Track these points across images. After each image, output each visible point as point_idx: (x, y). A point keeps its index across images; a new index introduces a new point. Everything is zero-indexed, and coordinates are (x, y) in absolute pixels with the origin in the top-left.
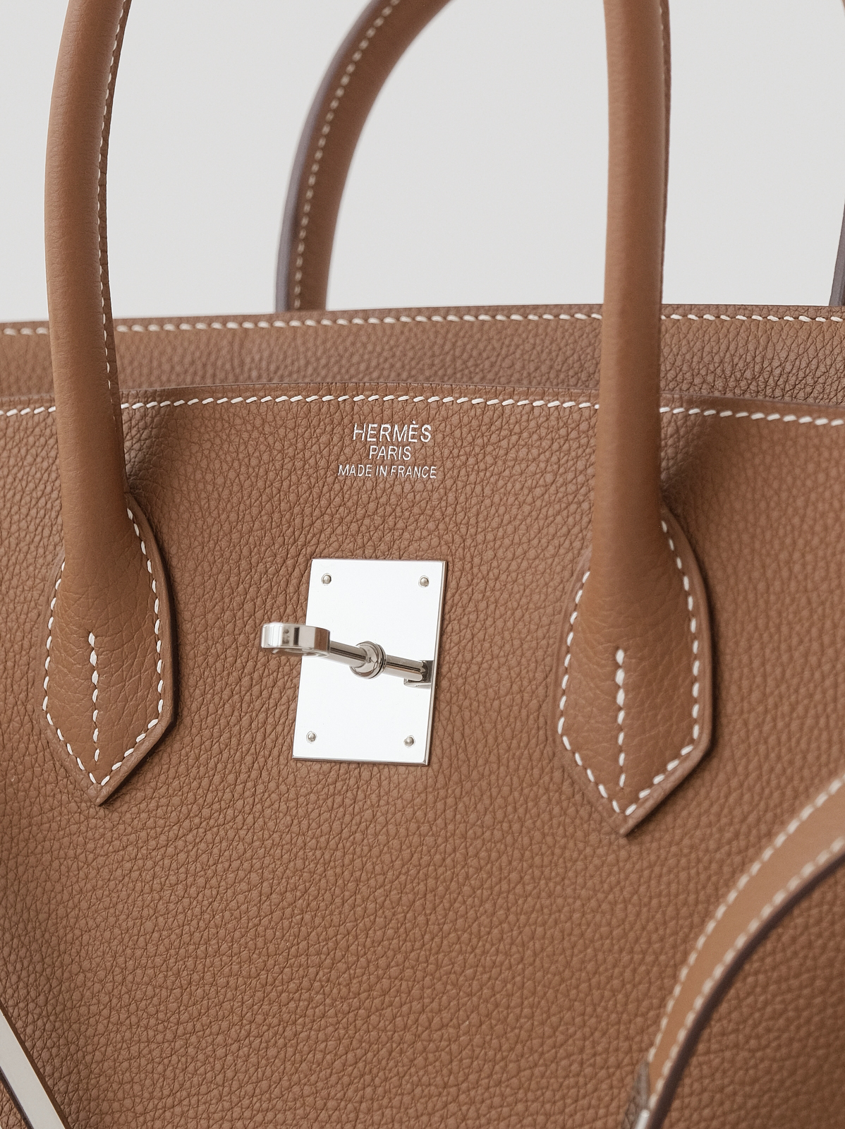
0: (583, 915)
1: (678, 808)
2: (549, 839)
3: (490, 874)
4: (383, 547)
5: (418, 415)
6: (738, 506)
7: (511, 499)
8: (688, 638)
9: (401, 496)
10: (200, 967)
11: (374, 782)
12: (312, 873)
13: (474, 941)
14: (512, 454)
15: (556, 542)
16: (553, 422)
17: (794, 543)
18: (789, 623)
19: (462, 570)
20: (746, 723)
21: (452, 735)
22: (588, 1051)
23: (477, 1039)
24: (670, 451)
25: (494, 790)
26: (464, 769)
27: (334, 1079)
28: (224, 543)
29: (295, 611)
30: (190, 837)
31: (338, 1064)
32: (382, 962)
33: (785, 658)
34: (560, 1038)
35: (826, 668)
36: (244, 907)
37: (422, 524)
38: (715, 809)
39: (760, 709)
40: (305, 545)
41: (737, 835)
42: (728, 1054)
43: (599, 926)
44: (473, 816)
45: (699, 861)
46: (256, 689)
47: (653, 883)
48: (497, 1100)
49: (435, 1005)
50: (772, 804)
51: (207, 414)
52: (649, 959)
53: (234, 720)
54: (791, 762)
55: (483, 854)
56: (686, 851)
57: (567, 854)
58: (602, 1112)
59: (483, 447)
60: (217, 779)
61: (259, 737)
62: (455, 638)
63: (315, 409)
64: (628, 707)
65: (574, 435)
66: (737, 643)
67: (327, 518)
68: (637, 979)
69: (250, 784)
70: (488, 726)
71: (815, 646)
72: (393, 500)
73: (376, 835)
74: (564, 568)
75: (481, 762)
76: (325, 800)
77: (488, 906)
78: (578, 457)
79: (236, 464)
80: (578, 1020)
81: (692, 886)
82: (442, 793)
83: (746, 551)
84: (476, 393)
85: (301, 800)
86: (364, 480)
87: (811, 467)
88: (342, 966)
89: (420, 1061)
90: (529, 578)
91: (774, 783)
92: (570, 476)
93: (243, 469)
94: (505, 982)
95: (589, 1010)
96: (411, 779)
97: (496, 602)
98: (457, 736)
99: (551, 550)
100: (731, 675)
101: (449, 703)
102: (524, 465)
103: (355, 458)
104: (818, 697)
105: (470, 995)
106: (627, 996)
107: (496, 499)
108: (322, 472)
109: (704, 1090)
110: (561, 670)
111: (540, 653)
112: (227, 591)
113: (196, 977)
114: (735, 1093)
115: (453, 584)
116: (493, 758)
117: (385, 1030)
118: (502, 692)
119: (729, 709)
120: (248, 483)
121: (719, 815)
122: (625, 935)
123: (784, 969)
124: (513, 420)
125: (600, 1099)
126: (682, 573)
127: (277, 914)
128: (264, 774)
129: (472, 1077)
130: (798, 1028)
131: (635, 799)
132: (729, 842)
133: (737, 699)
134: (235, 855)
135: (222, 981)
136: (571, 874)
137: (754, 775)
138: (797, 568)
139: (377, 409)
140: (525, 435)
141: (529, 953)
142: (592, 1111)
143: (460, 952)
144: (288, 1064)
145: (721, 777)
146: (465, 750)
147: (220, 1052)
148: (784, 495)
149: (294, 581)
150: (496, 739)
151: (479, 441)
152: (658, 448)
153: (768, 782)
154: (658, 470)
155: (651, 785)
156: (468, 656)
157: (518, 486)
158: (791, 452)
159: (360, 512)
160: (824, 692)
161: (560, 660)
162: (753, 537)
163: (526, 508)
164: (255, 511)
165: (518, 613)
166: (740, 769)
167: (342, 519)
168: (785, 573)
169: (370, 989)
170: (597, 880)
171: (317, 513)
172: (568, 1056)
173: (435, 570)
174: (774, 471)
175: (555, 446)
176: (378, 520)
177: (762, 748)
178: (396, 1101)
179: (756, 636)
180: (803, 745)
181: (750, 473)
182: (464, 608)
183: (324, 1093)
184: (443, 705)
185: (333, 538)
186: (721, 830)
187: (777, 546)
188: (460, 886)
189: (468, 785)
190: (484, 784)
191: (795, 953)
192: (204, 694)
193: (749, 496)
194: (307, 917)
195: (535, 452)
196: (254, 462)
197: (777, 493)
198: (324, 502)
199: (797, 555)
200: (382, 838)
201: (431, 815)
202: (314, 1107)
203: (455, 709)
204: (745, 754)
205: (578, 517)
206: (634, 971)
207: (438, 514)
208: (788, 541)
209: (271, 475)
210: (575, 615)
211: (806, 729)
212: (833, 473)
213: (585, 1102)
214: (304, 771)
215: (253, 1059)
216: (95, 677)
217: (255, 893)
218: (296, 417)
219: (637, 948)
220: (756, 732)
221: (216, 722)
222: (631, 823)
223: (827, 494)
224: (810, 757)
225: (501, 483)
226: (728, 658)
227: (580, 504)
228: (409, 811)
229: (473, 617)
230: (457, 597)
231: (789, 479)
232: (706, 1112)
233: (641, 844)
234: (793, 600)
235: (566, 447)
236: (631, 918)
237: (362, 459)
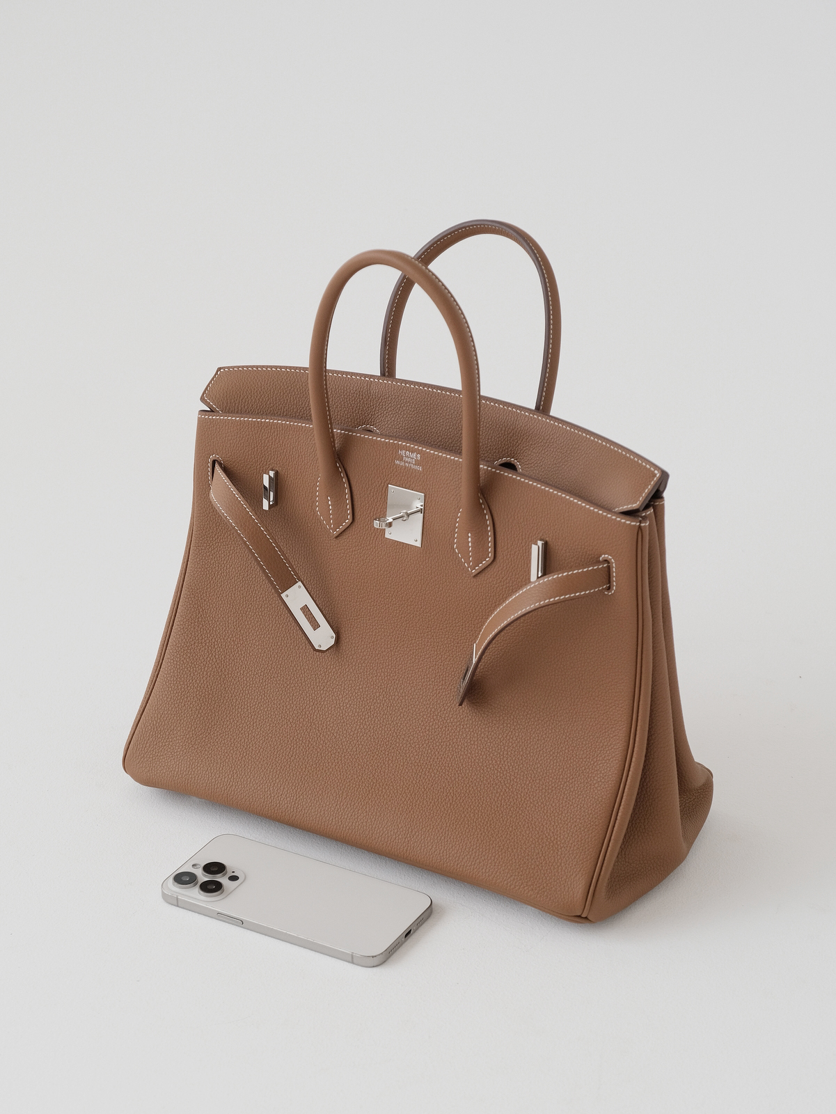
0: (462, 593)
1: (486, 573)
2: (452, 573)
4: (408, 486)
5: (417, 451)
6: (500, 497)
7: (442, 482)
8: (487, 531)
9: (412, 472)
11: (407, 549)
12: (391, 568)
14: (442, 469)
15: (453, 497)
16: (452, 463)
17: (516, 510)
18: (513, 531)
19: (429, 497)
20: (503, 554)
21: (427, 540)
23: (436, 618)
24: (483, 478)
25: (438, 557)
26: (431, 551)
27: (399, 620)
28: (364, 476)
29: (385, 498)
30: (358, 551)
31: (400, 617)
32: (410, 594)
33: (513, 539)
34: (457, 621)
35: (523, 544)
36: (374, 573)
37: (418, 482)
38: (495, 574)
39: (506, 551)
40: (387, 481)
41: (501, 581)
43: (466, 597)
44: (432, 563)
45: (491, 586)
47: (480, 589)
48: (441, 633)
49: (425, 607)
53: (369, 522)
54: (515, 566)
55: (436, 573)
56: (488, 583)
57: (457, 578)
59: (434, 464)
60: (365, 538)
63: (388, 443)
64: (472, 547)
65: (458, 467)
66: (501, 534)
67: (393, 475)
69: (374, 541)
70: (436, 540)
72: (410, 473)
73: (408, 562)
74: (455, 506)
75: (435, 549)
76: (394, 550)
77: (437, 586)
78: (459, 475)
79: (367, 455)
81: (490, 592)
82: (425, 556)
83: (502, 511)
84: (432, 450)
85: (388, 549)
86: (402, 465)
90: (446, 505)
92: (457, 479)
93: (369, 457)
96: (417, 550)
97: (438, 508)
100: (499, 541)
102: (445, 474)
104: (521, 551)
105: (434, 607)
107: (438, 480)
108: (391, 461)
110: (455, 532)
111: (450, 525)
115: (426, 500)
116: (438, 549)
118: (441, 532)
119: (499, 550)
120: (370, 460)
121: (496, 576)
124: (442, 459)
126: (486, 514)
127: (382, 576)
128: (377, 539)
131: (475, 569)
133: (501, 548)
134: (371, 558)
136: (459, 583)
137: (505, 568)
138: (516, 517)
139: (406, 447)
140: (445, 464)
141: (448, 600)
145: (497, 567)
146: (431, 545)
147: (369, 608)
149: (384, 490)
150: (439, 544)
151: (433, 462)
152: (479, 477)
153: (509, 570)
154: (479, 482)
155: (478, 566)
156: (431, 520)
157: (443, 478)
158: (515, 486)
159: (401, 475)
160: (523, 550)
162: (505, 507)
163: (445, 485)
164: (373, 469)
165: (444, 513)
166: (501, 566)
167: (396, 476)
168: (513, 517)
170: (465, 586)
171: (390, 473)
173: (422, 495)
174: (510, 490)
175: (453, 469)
176: (406, 479)
179: (506, 532)
180: (517, 563)
181: (503, 489)
182: (430, 507)
185: (395, 480)
186: (497, 580)
187: (511, 510)
188: (430, 580)
189: (432, 555)
190: (435, 555)
192: (361, 516)
193: (504, 495)
195: (448, 471)
196: (372, 455)
197: (511, 496)
198: (391, 470)
199: (515, 513)
200: (410, 563)
201: (421, 560)
203: (427, 534)
204: (503, 563)
205: (459, 491)
207: (422, 481)
209: (377, 460)
210: (458, 519)
211: (518, 558)
212: (525, 494)
214: (388, 542)
216: (330, 507)
217: (377, 570)
220: (505, 557)
221: (364, 523)
222: (474, 574)
224: (520, 566)
225: (439, 477)
226: (498, 536)
227: (459, 488)
228: (416, 558)
229: (432, 510)
230: (427, 504)
233: (478, 579)
235: (456, 470)
237: (401, 460)
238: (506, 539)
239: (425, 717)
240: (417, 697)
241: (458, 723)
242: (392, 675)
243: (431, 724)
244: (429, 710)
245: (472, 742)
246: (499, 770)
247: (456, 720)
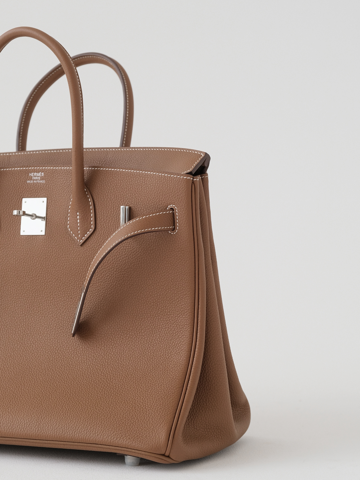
0: (74, 260)
1: (89, 240)
2: (67, 247)
3: (57, 254)
4: (36, 196)
5: (41, 171)
6: (98, 185)
7: (58, 186)
8: (90, 210)
9: (38, 186)
10: (5, 274)
11: (35, 239)
12: (25, 256)
13: (54, 266)
14: (58, 178)
15: (66, 193)
16: (65, 171)
17: (108, 192)
18: (108, 206)
19: (50, 199)
20: (101, 225)
21: (49, 229)
22: (75, 284)
23: (56, 284)
24: (86, 176)
25: (57, 239)
26: (52, 236)
27: (30, 292)
28: (6, 196)
29: (20, 208)
30: (2, 251)
31: (31, 290)
32: (38, 271)
33: (107, 212)
34: (70, 282)
35: (115, 214)
36: (13, 263)
37: (42, 191)
38: (96, 240)
39: (103, 222)
40: (21, 196)
42: (100, 283)
43: (76, 262)
44: (53, 244)
45: (93, 249)
46: (13, 223)
47: (86, 254)
48: (60, 294)
49: (48, 278)
50: (106, 239)
51: (2, 172)
52: (85, 267)
53: (9, 229)
54: (109, 231)
55: (55, 251)
56: (91, 248)
57: (70, 249)
58: (78, 295)
59: (53, 176)
60: (7, 240)
61: (14, 232)
62: (49, 212)
63: (22, 170)
64: (80, 223)
65: (69, 173)
66: (99, 210)
67: (25, 191)
68: (83, 271)
69: (13, 240)
70: (55, 227)
71: (113, 210)
72: (37, 187)
73: (36, 248)
74: (68, 198)
75: (54, 234)
76: (27, 242)
77: (57, 260)
78: (70, 178)
79: (8, 181)
80: (73, 279)
81: (92, 254)
82: (48, 240)
83: (100, 194)
84: (51, 167)
85: (22, 243)
86: (32, 183)
87: (111, 178)
88: (31, 272)
89: (46, 288)
90: (62, 200)
91: (106, 235)
92: (69, 181)
93: (9, 182)
94: (60, 273)
95: (75, 277)
96: (42, 238)
97: (56, 205)
98: (50, 229)
99: (66, 195)
100: (98, 216)
101: (48, 224)
102: (60, 179)
103: (30, 179)
104: (113, 219)
105: (54, 276)
106: (82, 274)
107: (56, 186)
108: (24, 182)
109: (96, 290)
110: (68, 216)
111: (64, 214)
112: (7, 205)
113: (4, 276)
114: (101, 290)
115: (48, 202)
116: (57, 233)
117: (39, 283)
118: (58, 221)
119: (98, 222)
120: (10, 185)
121: (97, 241)
122: (81, 263)
123: (109, 267)
124: (58, 171)
125: (78, 293)
126: (89, 198)
127: (19, 263)
128: (16, 238)
129: (55, 290)
130: (112, 278)
131: (82, 239)
132: (99, 246)
133: (99, 220)
134: (11, 253)
135: (9, 276)
136: (71, 253)
137: (102, 234)
138: (109, 196)
139: (34, 170)
140: (60, 174)
141: (64, 268)
142: (76, 295)
143: (52, 268)
144: (22, 290)
145: (97, 234)
146: (52, 232)
147: (10, 289)
148: (106, 183)
149: (20, 203)
150: (57, 230)
151: (52, 175)
152: (84, 176)
153: (105, 235)
154: (84, 180)
155: (84, 236)
156: (51, 215)
157: (59, 183)
158: (108, 175)
159: (31, 189)
160: (114, 218)
161: (68, 215)
162: (101, 191)
163: (61, 187)
164: (12, 190)
165: (60, 207)
166: (100, 233)
167: (28, 191)
168: (107, 197)
169: (36, 276)
170: (76, 254)
171: (23, 190)
172: (72, 285)
173: (45, 199)
174: (105, 179)
175: (66, 176)
176: (34, 191)
177: (104, 229)
178: (42, 296)
179: (102, 209)
180: (111, 228)
181: (100, 179)
182: (51, 206)
183: (29, 295)
184: (47, 224)
185: (26, 194)
186: (97, 244)
187: (105, 193)
188: (52, 256)
189: (52, 238)
190: (55, 238)
191: (111, 265)
192: (4, 224)
193: (100, 183)
194: (24, 264)
195: (62, 177)
196: (11, 181)
197: (105, 183)
198: (24, 188)
199: (109, 194)
200: (37, 249)
201: (46, 244)
202: (27, 298)
203: (49, 225)
204: (101, 230)
205: (70, 189)
206: (83, 270)
207: (45, 189)
208: (107, 191)
209: (15, 183)
210: (70, 206)
211: (111, 225)
212: (115, 179)
213: (75, 293)
214: (23, 237)
215: (16, 290)
217: (15, 260)
218: (19, 172)
219: (83, 266)
220: (103, 226)
221: (6, 229)
222: (81, 243)
223: (114, 183)
224: (112, 230)
225: (56, 183)
226: (97, 213)
227: (70, 186)
228: (42, 244)
229: (52, 208)
230: (49, 204)
231: (107, 180)
232: (96, 294)
233: (83, 247)
234: (108, 202)
235: (68, 176)
236: (82, 260)
237: (31, 179)
238: (102, 213)
239: (49, 353)
240: (43, 341)
241: (73, 352)
242: (26, 331)
243: (53, 356)
244: (52, 348)
245: (83, 362)
246: (102, 374)
247: (71, 351)
